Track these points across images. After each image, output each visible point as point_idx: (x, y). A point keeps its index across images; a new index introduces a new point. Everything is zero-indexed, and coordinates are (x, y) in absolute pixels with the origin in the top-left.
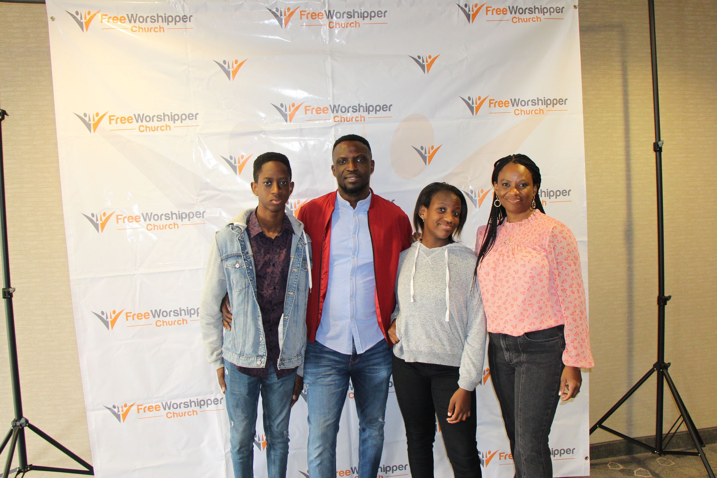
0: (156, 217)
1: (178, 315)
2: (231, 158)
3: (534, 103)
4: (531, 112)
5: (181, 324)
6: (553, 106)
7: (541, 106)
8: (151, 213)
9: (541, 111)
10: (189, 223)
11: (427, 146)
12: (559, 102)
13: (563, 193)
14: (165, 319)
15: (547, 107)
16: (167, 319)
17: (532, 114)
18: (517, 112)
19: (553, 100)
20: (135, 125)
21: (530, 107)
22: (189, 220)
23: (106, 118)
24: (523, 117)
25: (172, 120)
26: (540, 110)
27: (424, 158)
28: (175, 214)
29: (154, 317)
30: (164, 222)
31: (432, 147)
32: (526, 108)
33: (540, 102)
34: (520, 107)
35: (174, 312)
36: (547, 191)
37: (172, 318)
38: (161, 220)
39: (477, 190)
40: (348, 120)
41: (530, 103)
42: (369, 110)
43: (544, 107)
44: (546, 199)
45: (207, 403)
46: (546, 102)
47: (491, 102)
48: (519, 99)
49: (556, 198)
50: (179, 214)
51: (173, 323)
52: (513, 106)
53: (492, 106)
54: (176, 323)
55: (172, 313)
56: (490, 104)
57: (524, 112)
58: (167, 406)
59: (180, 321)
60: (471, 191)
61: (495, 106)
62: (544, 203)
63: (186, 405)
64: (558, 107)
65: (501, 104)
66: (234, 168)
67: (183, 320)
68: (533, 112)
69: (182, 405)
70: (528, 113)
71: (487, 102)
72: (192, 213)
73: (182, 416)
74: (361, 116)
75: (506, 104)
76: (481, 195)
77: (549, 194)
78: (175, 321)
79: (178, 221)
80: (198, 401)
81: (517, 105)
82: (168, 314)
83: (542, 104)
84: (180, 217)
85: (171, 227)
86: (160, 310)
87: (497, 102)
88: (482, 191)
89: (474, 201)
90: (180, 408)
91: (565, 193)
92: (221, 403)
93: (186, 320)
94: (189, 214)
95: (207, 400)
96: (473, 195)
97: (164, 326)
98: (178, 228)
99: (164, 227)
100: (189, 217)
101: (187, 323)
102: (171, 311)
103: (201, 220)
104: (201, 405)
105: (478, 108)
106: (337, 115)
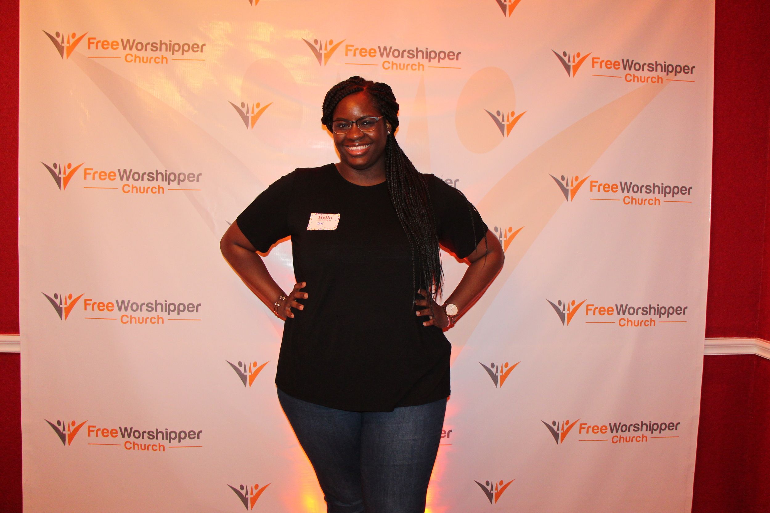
0: (136, 176)
1: (152, 310)
2: (243, 106)
3: (652, 67)
4: (646, 79)
5: (155, 323)
6: (676, 75)
7: (660, 73)
8: (131, 171)
9: (660, 80)
10: (178, 187)
11: (505, 111)
12: (684, 70)
13: (681, 190)
14: (135, 314)
15: (667, 74)
16: (137, 314)
17: (647, 82)
18: (629, 78)
19: (676, 67)
20: (121, 52)
21: (646, 73)
22: (179, 184)
23: (85, 41)
24: (637, 85)
25: (170, 51)
26: (659, 78)
27: (501, 127)
28: (161, 174)
29: (120, 309)
30: (146, 183)
31: (513, 114)
32: (640, 74)
33: (659, 67)
34: (633, 71)
35: (147, 306)
36: (662, 187)
37: (144, 314)
38: (143, 180)
39: (570, 176)
40: (402, 67)
41: (646, 67)
42: (430, 57)
43: (664, 74)
44: (661, 196)
45: (180, 436)
46: (666, 69)
47: (595, 60)
48: (633, 61)
49: (673, 196)
50: (166, 174)
51: (144, 321)
52: (625, 68)
53: (597, 66)
54: (148, 320)
55: (144, 307)
56: (594, 63)
57: (638, 78)
58: (126, 432)
59: (155, 318)
60: (563, 178)
61: (601, 67)
62: (657, 202)
63: (152, 435)
64: (681, 76)
65: (609, 64)
66: (245, 119)
67: (159, 318)
68: (649, 80)
69: (146, 435)
70: (643, 80)
71: (589, 61)
72: (184, 175)
73: (145, 449)
74: (419, 63)
75: (615, 65)
76: (575, 184)
77: (664, 190)
78: (148, 318)
79: (165, 184)
80: (167, 432)
81: (630, 69)
82: (140, 308)
83: (662, 71)
84: (167, 178)
85: (154, 190)
86: (129, 301)
87: (603, 61)
88: (577, 178)
89: (565, 192)
90: (143, 438)
91: (685, 190)
92: (198, 438)
93: (162, 318)
94: (180, 174)
95: (180, 433)
96: (564, 183)
97: (131, 323)
98: (163, 193)
99: (146, 190)
100: (179, 180)
101: (163, 323)
102: (144, 304)
103: (194, 185)
104: (170, 438)
105: (576, 68)
106: (387, 59)
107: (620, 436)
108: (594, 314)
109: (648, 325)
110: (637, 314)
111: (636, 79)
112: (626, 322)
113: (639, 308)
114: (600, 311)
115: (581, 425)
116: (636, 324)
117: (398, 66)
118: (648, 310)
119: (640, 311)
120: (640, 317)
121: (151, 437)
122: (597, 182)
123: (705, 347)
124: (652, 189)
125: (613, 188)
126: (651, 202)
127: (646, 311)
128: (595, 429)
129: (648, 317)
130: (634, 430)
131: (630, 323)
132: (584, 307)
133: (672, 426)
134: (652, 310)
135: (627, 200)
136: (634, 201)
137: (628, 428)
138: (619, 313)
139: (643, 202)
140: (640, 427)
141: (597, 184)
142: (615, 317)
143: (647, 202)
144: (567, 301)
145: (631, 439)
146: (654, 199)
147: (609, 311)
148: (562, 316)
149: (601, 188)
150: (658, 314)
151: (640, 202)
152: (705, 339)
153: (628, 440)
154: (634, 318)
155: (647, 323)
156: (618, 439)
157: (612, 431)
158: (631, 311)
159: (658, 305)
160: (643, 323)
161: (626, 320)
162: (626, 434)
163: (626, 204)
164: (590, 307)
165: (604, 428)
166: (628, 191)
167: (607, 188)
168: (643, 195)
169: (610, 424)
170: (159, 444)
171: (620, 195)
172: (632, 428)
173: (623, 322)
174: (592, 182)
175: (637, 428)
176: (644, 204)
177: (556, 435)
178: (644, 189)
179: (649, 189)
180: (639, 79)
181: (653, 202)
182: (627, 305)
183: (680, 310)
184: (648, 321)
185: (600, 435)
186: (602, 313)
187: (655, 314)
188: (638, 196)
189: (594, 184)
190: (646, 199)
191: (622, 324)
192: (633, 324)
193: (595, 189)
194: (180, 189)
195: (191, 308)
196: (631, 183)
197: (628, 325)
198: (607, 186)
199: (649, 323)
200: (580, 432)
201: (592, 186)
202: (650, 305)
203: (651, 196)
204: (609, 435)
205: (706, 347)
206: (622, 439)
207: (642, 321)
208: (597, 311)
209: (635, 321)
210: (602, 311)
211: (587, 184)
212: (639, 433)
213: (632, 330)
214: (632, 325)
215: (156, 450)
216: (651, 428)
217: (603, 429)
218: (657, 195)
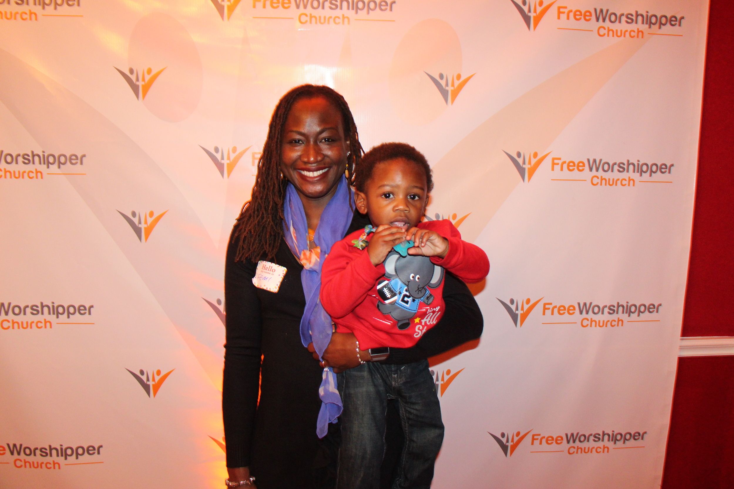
0: (9, 159)
1: (38, 313)
2: (131, 71)
3: (630, 19)
4: (623, 34)
5: (41, 327)
6: (660, 28)
7: (641, 26)
8: (2, 152)
9: (641, 34)
10: (58, 171)
11: (450, 74)
12: (671, 21)
13: (661, 168)
14: (17, 318)
15: (650, 27)
16: (21, 318)
17: (625, 36)
18: (602, 31)
19: (661, 17)
21: (623, 26)
22: (59, 167)
24: (612, 40)
25: (40, 5)
26: (639, 31)
27: (444, 93)
28: (38, 155)
30: (20, 167)
31: (459, 77)
32: (616, 26)
33: (640, 18)
34: (607, 24)
35: (32, 308)
36: (638, 164)
37: (29, 317)
38: (17, 163)
39: (527, 152)
40: (322, 21)
41: (624, 19)
42: (357, 8)
43: (644, 27)
44: (636, 176)
45: (77, 452)
46: (649, 20)
47: (562, 10)
48: (607, 11)
49: (651, 175)
50: (44, 156)
51: (29, 325)
52: (598, 20)
53: (563, 17)
54: (34, 325)
55: (28, 310)
56: (559, 13)
57: (613, 31)
58: (15, 449)
59: (41, 322)
60: (519, 155)
61: (568, 18)
62: (632, 182)
63: (44, 452)
64: (667, 28)
65: (578, 15)
66: (135, 88)
67: (46, 322)
68: (627, 34)
69: (38, 452)
70: (619, 34)
71: (553, 11)
72: (65, 156)
73: (38, 467)
74: (343, 15)
75: (586, 16)
76: (534, 161)
77: (640, 169)
78: (33, 322)
79: (43, 168)
80: (62, 449)
81: (604, 20)
82: (23, 311)
83: (643, 23)
84: (46, 160)
85: (31, 175)
86: (10, 304)
87: (571, 11)
88: (536, 155)
89: (521, 171)
90: (35, 455)
91: (664, 168)
92: (99, 453)
93: (50, 322)
94: (59, 157)
95: (77, 449)
96: (520, 161)
97: (13, 328)
98: (42, 178)
99: (21, 175)
100: (60, 163)
101: (51, 327)
102: (27, 306)
103: (78, 168)
104: (66, 455)
105: (538, 19)
106: (305, 11)
107: (578, 447)
108: (552, 314)
109: (615, 325)
110: (603, 313)
111: (611, 33)
112: (589, 323)
113: (606, 306)
114: (559, 310)
115: (533, 436)
116: (601, 324)
117: (319, 20)
118: (615, 309)
119: (606, 310)
120: (605, 317)
121: (44, 454)
122: (560, 159)
123: (680, 349)
124: (625, 167)
125: (580, 166)
126: (624, 182)
127: (612, 310)
128: (549, 440)
129: (615, 316)
130: (594, 441)
131: (594, 323)
132: (540, 306)
133: (638, 436)
134: (621, 309)
135: (595, 181)
136: (604, 181)
137: (587, 438)
138: (581, 313)
139: (615, 182)
140: (601, 437)
141: (560, 162)
142: (577, 317)
143: (619, 182)
144: (520, 299)
145: (590, 450)
146: (627, 179)
147: (570, 310)
148: (514, 317)
149: (565, 166)
150: (626, 313)
151: (611, 183)
152: (682, 339)
153: (586, 451)
154: (599, 317)
155: (613, 323)
156: (575, 450)
157: (568, 442)
158: (596, 310)
159: (628, 303)
160: (609, 324)
161: (590, 320)
162: (585, 445)
163: (593, 184)
164: (547, 306)
165: (559, 438)
166: (597, 170)
167: (571, 166)
168: (615, 175)
169: (567, 435)
170: (54, 461)
171: (587, 174)
172: (592, 438)
173: (585, 323)
174: (554, 159)
175: (597, 438)
176: (616, 185)
177: (504, 448)
178: (616, 167)
179: (622, 168)
180: (615, 33)
181: (627, 182)
182: (591, 304)
183: (652, 308)
184: (615, 321)
185: (554, 446)
186: (562, 312)
187: (623, 312)
188: (608, 175)
189: (556, 161)
190: (618, 180)
191: (585, 324)
192: (598, 324)
193: (557, 168)
194: (61, 173)
195: (82, 310)
196: (601, 160)
197: (591, 326)
198: (572, 164)
199: (616, 323)
200: (532, 444)
201: (554, 164)
202: (618, 303)
203: (625, 175)
204: (565, 445)
205: (682, 348)
206: (579, 450)
207: (608, 321)
208: (556, 310)
209: (599, 321)
210: (561, 310)
211: (547, 163)
212: (600, 444)
213: (595, 332)
214: (596, 326)
215: (50, 468)
216: (614, 438)
217: (558, 440)
218: (631, 174)
